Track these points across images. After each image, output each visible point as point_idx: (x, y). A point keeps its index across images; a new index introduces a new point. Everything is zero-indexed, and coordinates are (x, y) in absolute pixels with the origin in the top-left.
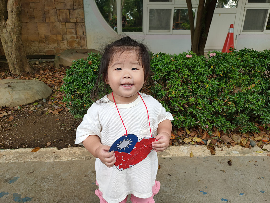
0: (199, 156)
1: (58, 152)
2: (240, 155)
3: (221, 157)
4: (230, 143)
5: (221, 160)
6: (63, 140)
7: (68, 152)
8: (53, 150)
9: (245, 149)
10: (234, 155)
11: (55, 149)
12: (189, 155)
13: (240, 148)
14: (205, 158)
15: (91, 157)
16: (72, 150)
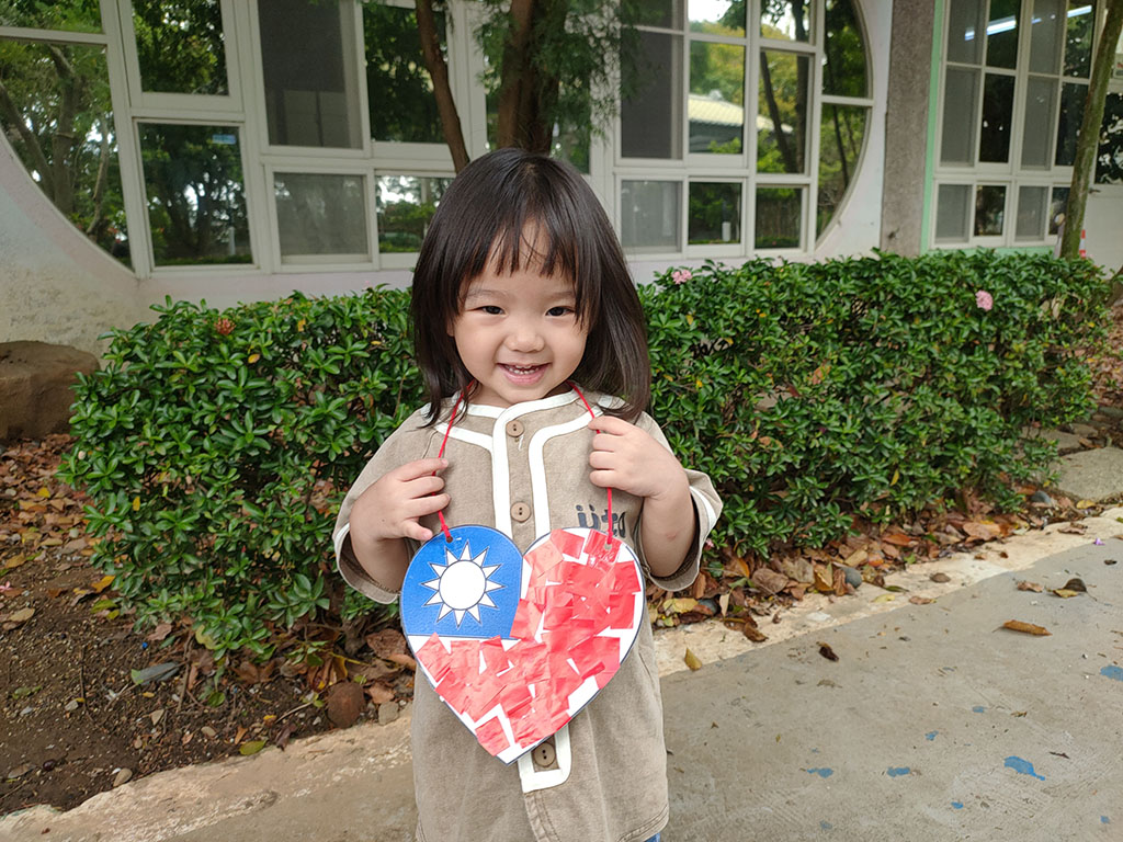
0: (717, 659)
1: (69, 821)
2: (839, 623)
3: (787, 641)
4: (787, 591)
5: (794, 651)
6: (63, 762)
7: (135, 807)
8: (33, 820)
9: (839, 600)
10: (820, 627)
11: (42, 813)
12: (684, 663)
13: (823, 600)
14: (741, 658)
15: (273, 793)
16: (149, 789)
